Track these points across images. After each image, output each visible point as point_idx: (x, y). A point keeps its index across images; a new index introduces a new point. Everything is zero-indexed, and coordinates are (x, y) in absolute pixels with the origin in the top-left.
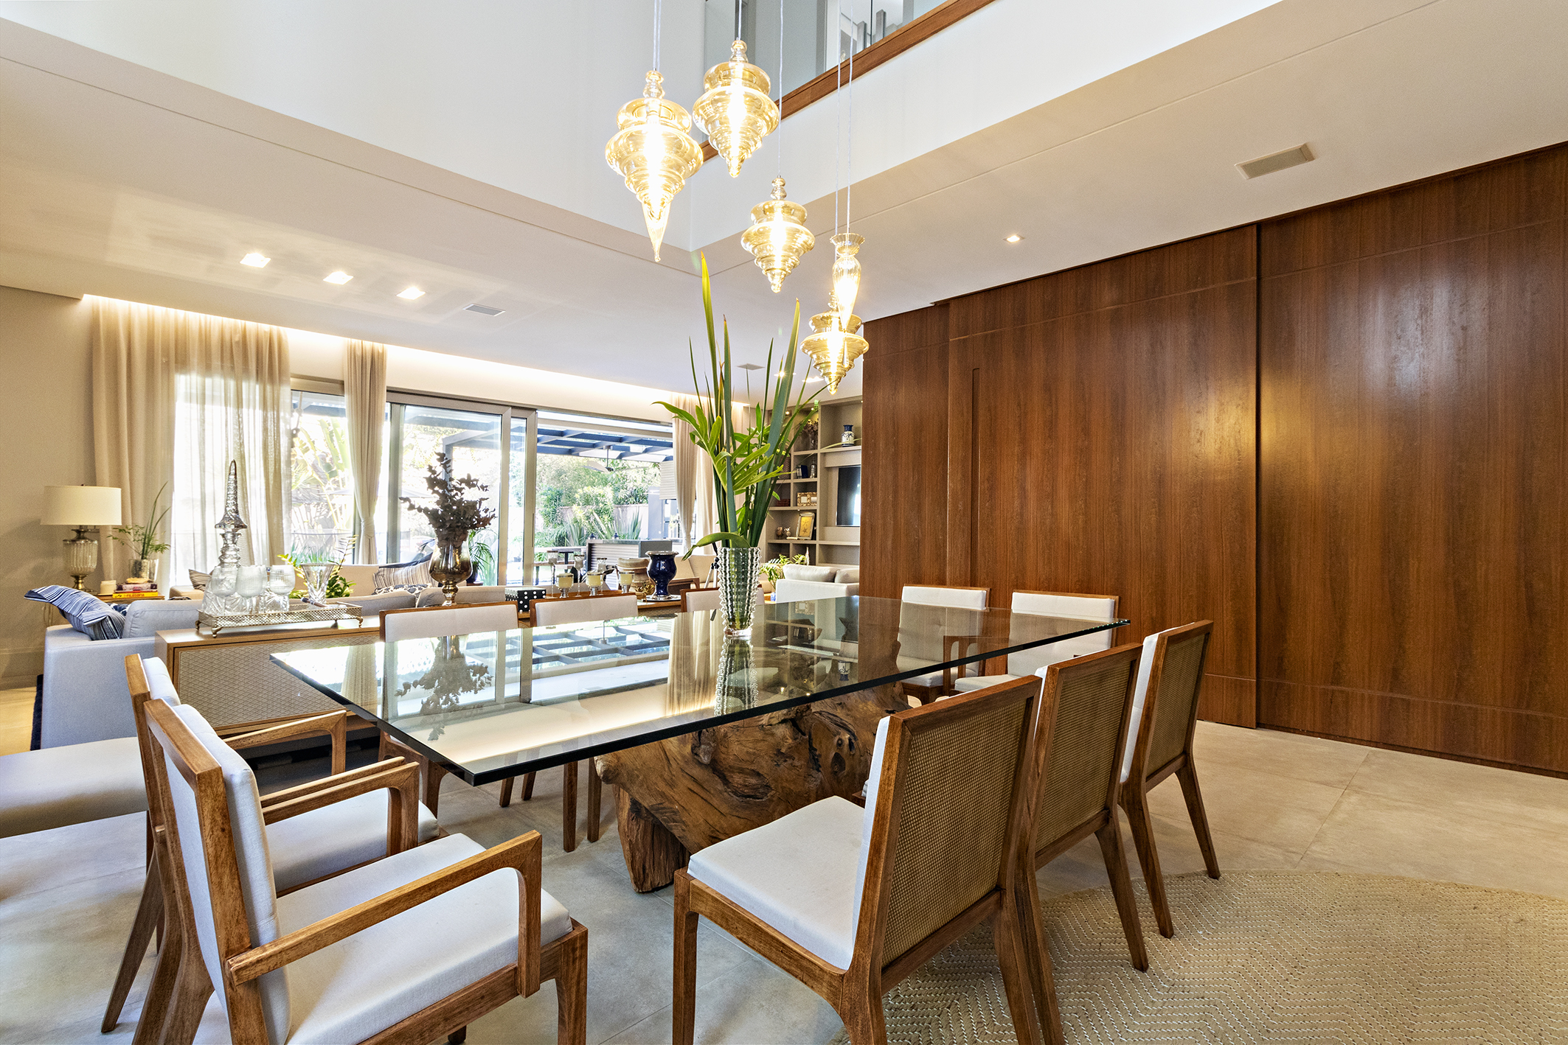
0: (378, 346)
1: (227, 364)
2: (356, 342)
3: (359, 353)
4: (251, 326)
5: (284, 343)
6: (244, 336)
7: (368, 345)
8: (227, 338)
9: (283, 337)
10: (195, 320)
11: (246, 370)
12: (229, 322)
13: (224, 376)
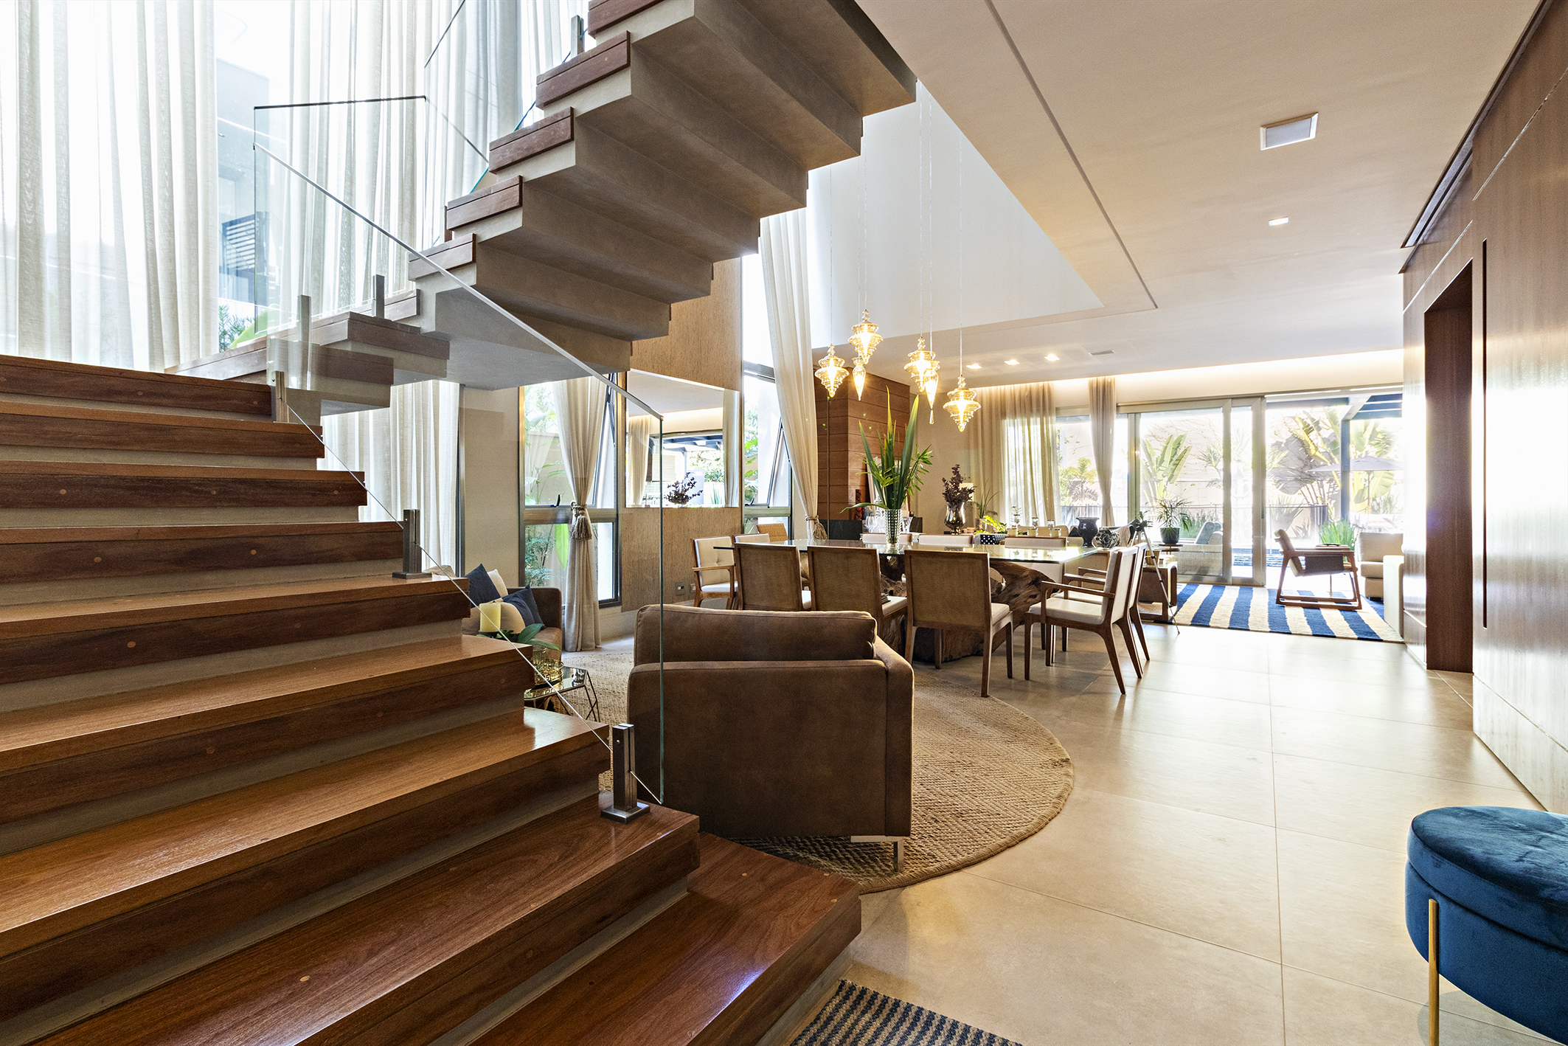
0: (1108, 378)
1: (1023, 410)
2: (1094, 379)
3: (1095, 386)
4: (1034, 385)
5: (1052, 391)
6: (1030, 391)
7: (1101, 379)
8: (1022, 395)
9: (1051, 387)
10: (1008, 389)
11: (1031, 411)
12: (1023, 386)
13: (1022, 417)
